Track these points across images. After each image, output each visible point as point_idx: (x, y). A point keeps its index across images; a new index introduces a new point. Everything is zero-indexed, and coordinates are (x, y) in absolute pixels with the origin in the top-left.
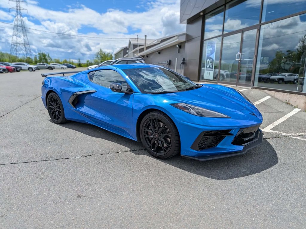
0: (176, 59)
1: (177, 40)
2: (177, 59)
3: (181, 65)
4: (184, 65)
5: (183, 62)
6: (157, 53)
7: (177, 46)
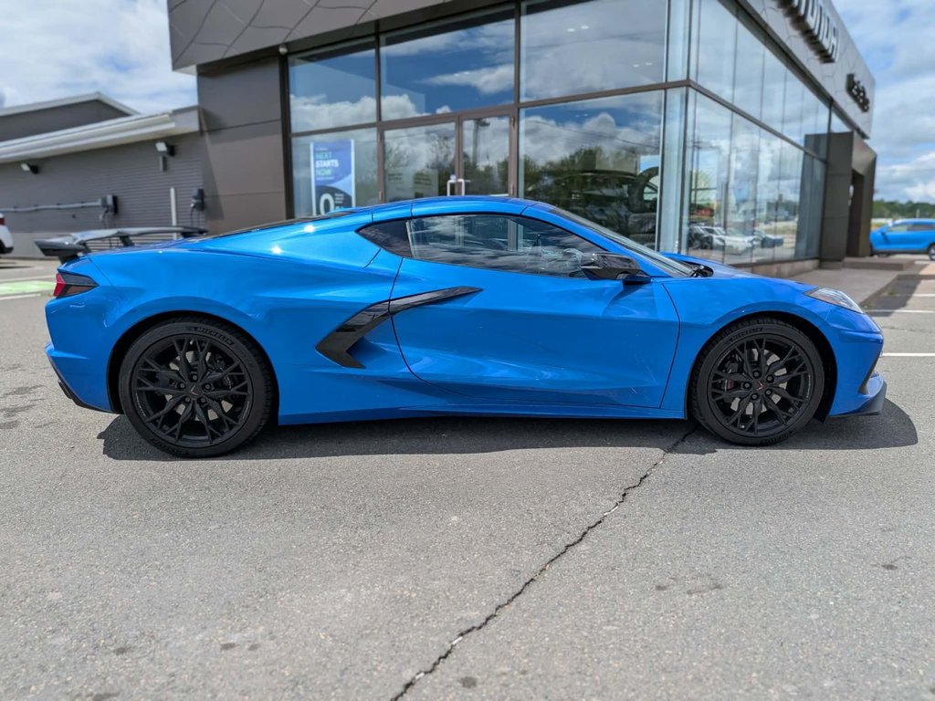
0: (172, 191)
1: (172, 125)
2: (176, 191)
3: (192, 211)
4: (201, 213)
5: (199, 201)
6: (25, 167)
7: (161, 147)
